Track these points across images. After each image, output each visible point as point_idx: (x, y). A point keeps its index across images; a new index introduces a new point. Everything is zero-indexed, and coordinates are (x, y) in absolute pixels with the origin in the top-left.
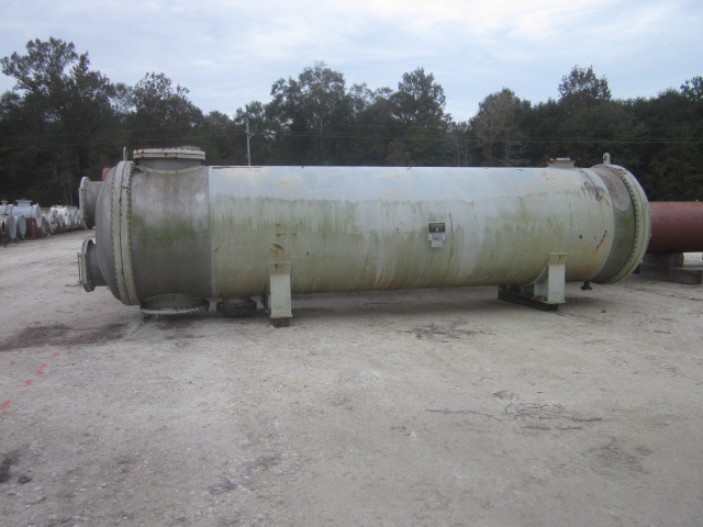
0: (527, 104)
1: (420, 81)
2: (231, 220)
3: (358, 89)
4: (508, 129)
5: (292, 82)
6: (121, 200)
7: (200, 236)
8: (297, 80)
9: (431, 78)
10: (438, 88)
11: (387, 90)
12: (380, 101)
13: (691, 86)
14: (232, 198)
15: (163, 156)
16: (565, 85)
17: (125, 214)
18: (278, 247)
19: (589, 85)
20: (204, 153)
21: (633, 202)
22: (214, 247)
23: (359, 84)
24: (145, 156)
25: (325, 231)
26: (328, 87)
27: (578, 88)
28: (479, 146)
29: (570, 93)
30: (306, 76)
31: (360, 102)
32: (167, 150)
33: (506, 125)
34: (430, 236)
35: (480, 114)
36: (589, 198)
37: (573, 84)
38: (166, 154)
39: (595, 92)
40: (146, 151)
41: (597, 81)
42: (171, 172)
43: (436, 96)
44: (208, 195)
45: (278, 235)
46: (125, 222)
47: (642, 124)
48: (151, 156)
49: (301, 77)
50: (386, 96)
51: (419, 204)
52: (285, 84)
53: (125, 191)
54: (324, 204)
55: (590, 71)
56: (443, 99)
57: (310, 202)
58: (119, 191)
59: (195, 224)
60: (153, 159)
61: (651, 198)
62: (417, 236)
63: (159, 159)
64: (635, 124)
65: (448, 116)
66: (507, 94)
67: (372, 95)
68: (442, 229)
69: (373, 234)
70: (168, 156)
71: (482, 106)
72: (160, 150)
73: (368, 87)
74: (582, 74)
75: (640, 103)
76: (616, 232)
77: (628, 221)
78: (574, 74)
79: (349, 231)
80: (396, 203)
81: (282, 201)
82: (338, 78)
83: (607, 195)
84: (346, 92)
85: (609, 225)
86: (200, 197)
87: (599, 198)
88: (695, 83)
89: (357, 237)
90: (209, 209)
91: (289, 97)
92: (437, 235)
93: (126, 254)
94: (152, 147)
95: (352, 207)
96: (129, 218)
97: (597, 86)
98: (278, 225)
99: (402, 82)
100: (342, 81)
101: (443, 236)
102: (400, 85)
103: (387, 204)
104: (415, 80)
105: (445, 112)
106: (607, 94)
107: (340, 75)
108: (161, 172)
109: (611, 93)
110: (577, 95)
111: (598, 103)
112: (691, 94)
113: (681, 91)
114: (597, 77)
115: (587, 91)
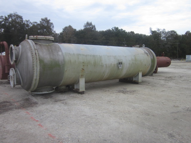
0: (75, 30)
1: (46, 21)
2: (70, 61)
3: (27, 21)
4: (72, 36)
5: (6, 17)
6: (36, 54)
7: (62, 66)
8: (7, 17)
9: (49, 20)
10: (52, 23)
11: (36, 23)
12: (34, 25)
13: (114, 29)
14: (69, 54)
15: (45, 39)
16: (85, 26)
17: (38, 59)
18: (83, 69)
19: (91, 26)
20: (53, 38)
21: (153, 56)
22: (65, 70)
23: (27, 20)
24: (38, 38)
25: (95, 64)
26: (18, 20)
27: (88, 27)
28: (64, 40)
29: (86, 28)
30: (10, 16)
31: (28, 25)
32: (46, 37)
33: (71, 35)
34: (119, 65)
35: (63, 31)
36: (146, 55)
37: (87, 26)
38: (46, 38)
39: (92, 28)
40: (38, 36)
41: (93, 26)
42: (47, 44)
43: (51, 26)
44: (62, 53)
45: (83, 66)
46: (38, 62)
47: (104, 37)
48: (40, 38)
49: (8, 16)
50: (35, 24)
51: (115, 56)
52: (3, 18)
53: (36, 50)
54: (94, 56)
55: (91, 23)
56: (53, 27)
57: (90, 56)
58: (34, 50)
59: (60, 62)
60: (41, 39)
61: (157, 56)
62: (115, 65)
63: (43, 39)
64: (102, 37)
65: (54, 31)
66: (70, 27)
67: (32, 24)
68: (122, 64)
69: (106, 65)
70: (47, 39)
71: (63, 29)
72: (44, 37)
73: (30, 21)
74: (89, 23)
75: (103, 32)
76: (151, 64)
77: (153, 61)
78: (87, 23)
79: (101, 64)
80: (110, 56)
81: (83, 55)
82: (21, 18)
83: (149, 55)
84: (24, 22)
85: (150, 62)
86: (60, 53)
87: (148, 55)
88: (114, 28)
89: (102, 66)
90: (64, 57)
91: (5, 22)
92: (120, 65)
93: (38, 73)
94: (41, 35)
95: (101, 57)
96: (39, 60)
97: (93, 27)
98: (83, 63)
99: (41, 21)
100: (22, 19)
101: (122, 65)
102: (40, 22)
103: (108, 56)
104: (45, 20)
105: (54, 30)
106: (95, 29)
107: (22, 17)
108: (44, 44)
109: (96, 29)
110: (88, 28)
111: (93, 31)
112: (114, 31)
113: (111, 30)
114: (93, 25)
115: (91, 28)
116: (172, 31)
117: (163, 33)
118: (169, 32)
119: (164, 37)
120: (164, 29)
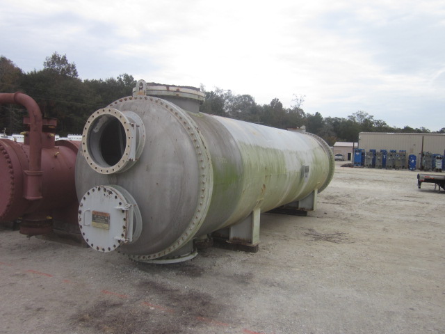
2: (251, 165)
7: (240, 179)
13: (122, 78)
14: (245, 144)
15: (197, 97)
16: (48, 63)
19: (64, 66)
21: (330, 153)
22: (243, 190)
27: (56, 66)
29: (52, 69)
34: (305, 174)
37: (53, 63)
39: (68, 71)
41: (69, 65)
44: (235, 140)
45: (266, 176)
55: (65, 57)
59: (238, 168)
62: (298, 175)
64: (95, 95)
68: (308, 170)
69: (290, 173)
74: (59, 58)
78: (54, 57)
81: (262, 148)
86: (232, 142)
89: (286, 177)
90: (240, 154)
92: (307, 174)
95: (282, 154)
97: (69, 67)
98: (266, 168)
106: (75, 74)
109: (78, 74)
110: (56, 70)
111: (70, 78)
112: (122, 82)
113: (117, 80)
114: (69, 62)
115: (63, 70)
116: (245, 96)
117: (228, 97)
118: (241, 97)
119: (230, 107)
120: (229, 90)
